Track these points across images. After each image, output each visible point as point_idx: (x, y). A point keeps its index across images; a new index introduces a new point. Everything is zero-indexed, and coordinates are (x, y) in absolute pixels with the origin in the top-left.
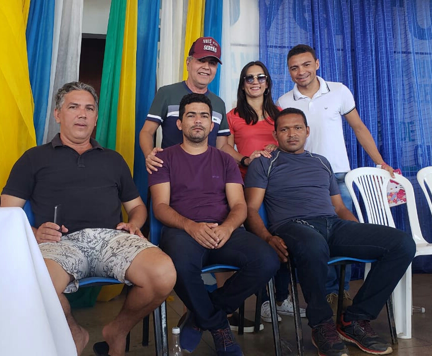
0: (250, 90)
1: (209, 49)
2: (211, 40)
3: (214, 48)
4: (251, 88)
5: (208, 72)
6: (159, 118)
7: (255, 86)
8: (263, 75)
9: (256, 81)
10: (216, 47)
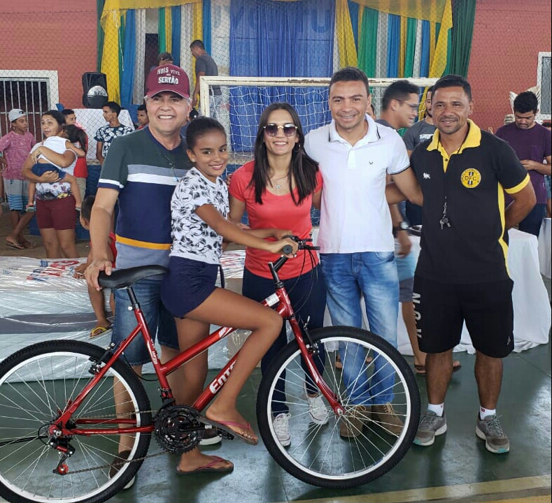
0: (272, 146)
1: (166, 81)
2: (167, 68)
3: (173, 79)
4: (274, 143)
5: (172, 113)
6: (117, 183)
7: (280, 140)
8: (292, 125)
9: (281, 133)
10: (176, 76)
